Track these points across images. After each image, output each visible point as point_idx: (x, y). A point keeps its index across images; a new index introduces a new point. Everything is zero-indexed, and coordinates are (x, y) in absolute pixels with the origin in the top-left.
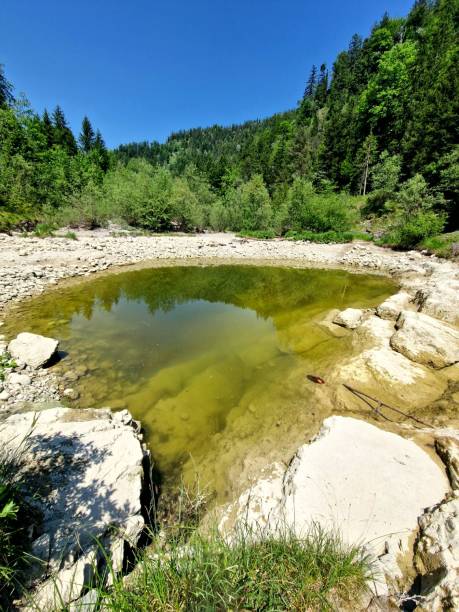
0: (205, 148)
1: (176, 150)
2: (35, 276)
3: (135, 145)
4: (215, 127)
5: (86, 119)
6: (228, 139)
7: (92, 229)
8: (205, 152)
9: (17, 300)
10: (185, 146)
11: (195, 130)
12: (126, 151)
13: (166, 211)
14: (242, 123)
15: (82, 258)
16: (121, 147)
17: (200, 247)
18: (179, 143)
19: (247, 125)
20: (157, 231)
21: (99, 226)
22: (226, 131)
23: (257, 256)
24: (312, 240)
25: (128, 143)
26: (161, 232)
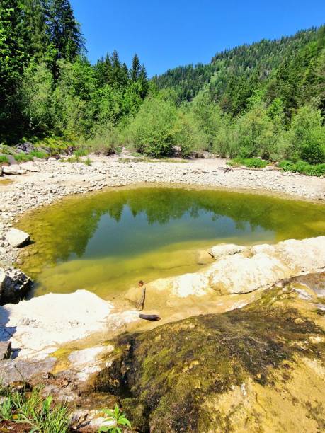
0: (248, 64)
1: (218, 70)
2: (51, 192)
3: (181, 68)
4: (262, 41)
5: (136, 56)
6: (275, 53)
7: (108, 155)
8: (248, 69)
9: (33, 208)
10: (228, 64)
11: (240, 48)
12: (172, 75)
13: (167, 141)
14: (294, 34)
15: (87, 181)
16: (168, 71)
17: (185, 174)
18: (221, 63)
19: (299, 36)
20: (157, 157)
21: (114, 153)
22: (274, 45)
23: (234, 185)
24: (301, 172)
25: (175, 68)
26: (161, 158)
